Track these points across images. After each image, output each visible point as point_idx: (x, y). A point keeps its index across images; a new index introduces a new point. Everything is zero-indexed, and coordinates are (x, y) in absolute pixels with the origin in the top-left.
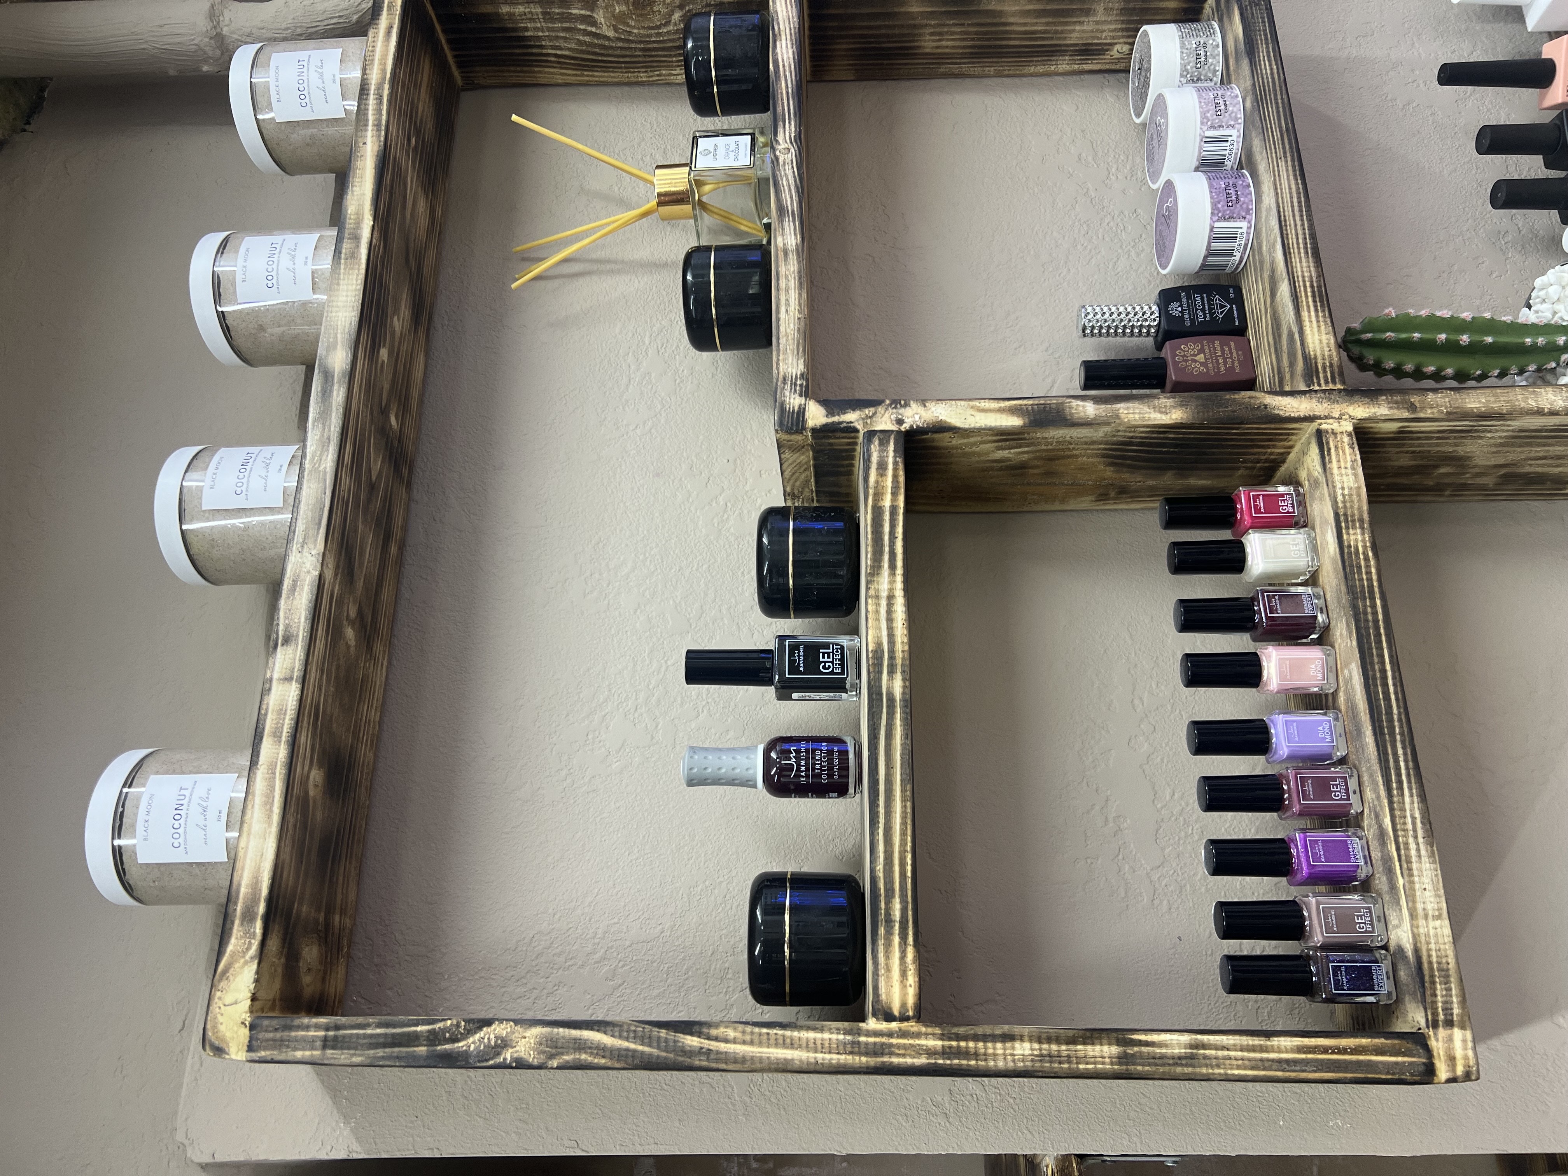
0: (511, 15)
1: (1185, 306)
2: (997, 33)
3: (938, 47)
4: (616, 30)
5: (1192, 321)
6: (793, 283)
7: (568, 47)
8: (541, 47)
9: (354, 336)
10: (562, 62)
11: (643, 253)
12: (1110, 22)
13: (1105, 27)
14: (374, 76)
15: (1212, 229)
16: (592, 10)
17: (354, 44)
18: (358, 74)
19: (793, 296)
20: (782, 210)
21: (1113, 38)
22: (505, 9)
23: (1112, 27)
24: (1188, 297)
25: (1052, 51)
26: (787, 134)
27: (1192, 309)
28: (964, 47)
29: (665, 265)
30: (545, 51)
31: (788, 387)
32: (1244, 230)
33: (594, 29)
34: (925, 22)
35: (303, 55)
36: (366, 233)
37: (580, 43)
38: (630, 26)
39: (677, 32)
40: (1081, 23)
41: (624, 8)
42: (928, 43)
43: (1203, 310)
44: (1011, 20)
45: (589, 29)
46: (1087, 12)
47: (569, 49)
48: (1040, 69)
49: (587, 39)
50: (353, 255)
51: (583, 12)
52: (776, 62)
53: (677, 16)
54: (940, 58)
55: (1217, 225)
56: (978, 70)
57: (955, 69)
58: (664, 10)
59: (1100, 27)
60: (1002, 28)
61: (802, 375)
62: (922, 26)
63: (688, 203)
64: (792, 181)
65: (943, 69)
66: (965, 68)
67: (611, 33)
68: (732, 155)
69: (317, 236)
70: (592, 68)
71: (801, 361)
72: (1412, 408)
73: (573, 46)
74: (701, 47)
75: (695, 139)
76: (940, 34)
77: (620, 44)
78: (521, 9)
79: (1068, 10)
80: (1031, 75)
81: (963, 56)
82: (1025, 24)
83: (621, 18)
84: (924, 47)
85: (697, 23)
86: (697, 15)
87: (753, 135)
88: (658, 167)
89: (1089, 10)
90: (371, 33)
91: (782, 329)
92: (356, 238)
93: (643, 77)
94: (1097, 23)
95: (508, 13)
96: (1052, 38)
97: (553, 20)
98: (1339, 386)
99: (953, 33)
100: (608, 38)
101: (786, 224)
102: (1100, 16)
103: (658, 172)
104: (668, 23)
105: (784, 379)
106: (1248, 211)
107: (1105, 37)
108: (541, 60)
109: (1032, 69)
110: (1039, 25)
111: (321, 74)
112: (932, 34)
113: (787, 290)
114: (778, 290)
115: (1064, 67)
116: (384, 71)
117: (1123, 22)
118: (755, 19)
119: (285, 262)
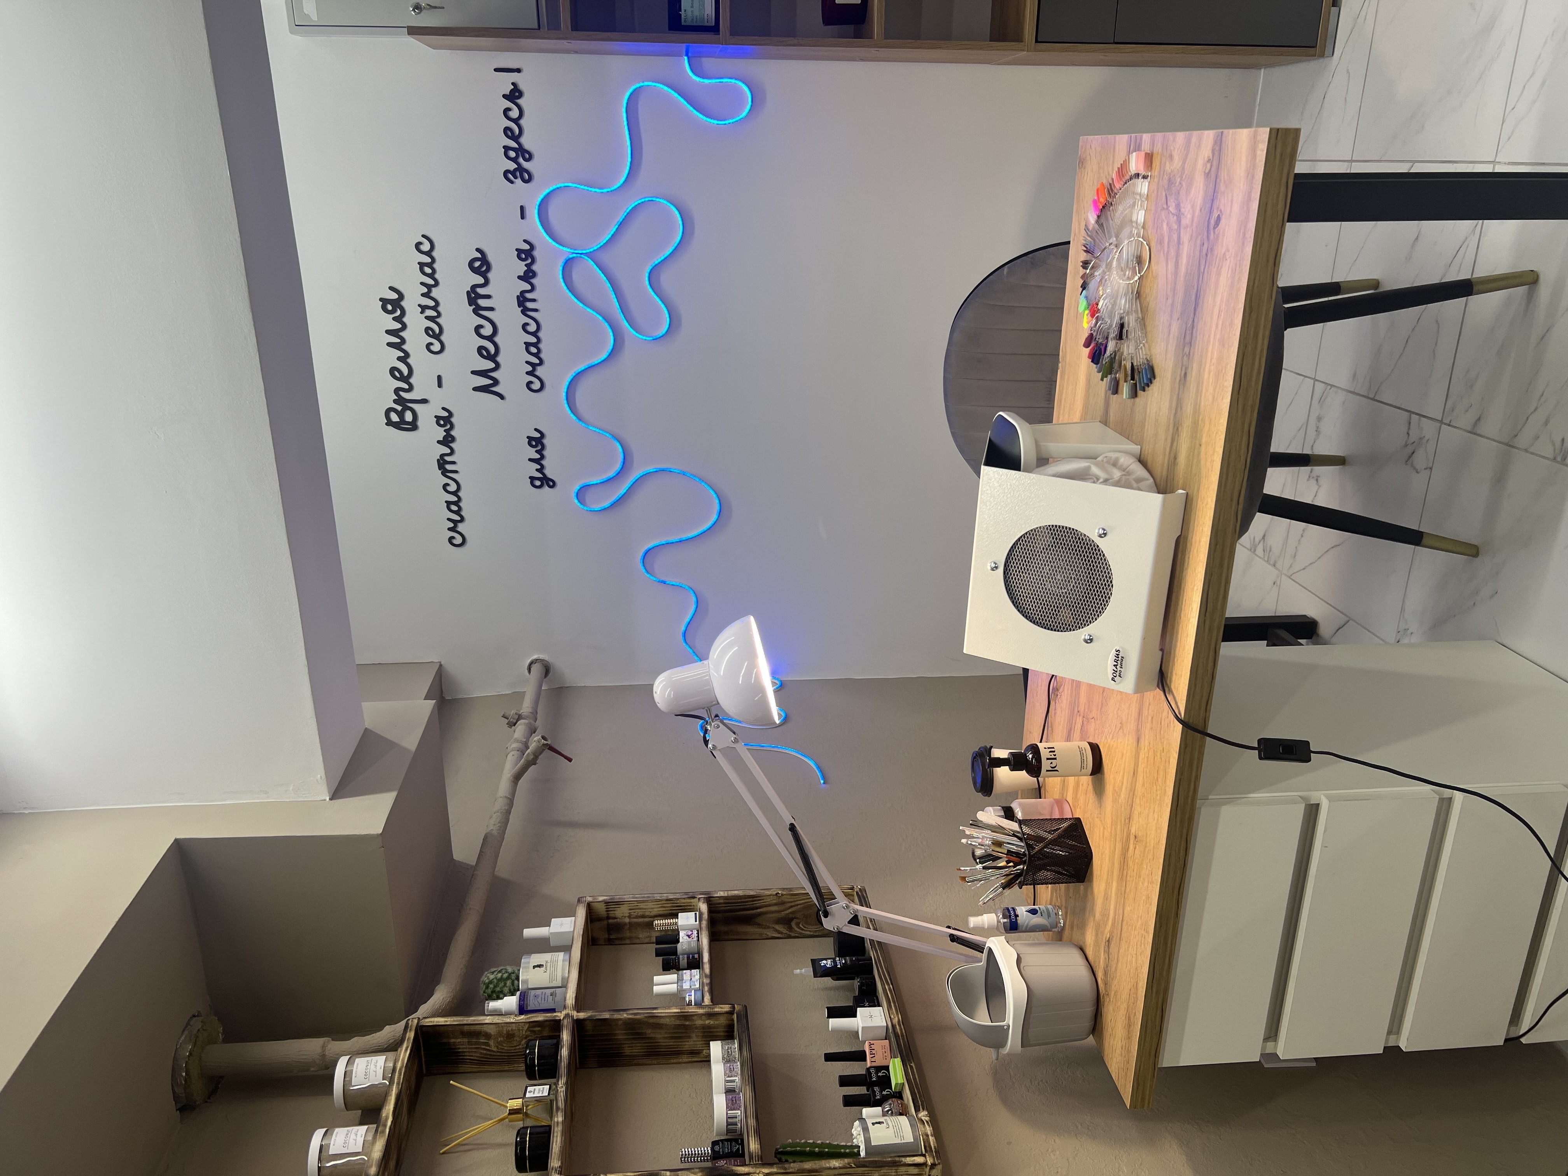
0: (454, 1043)
1: (721, 1147)
2: (655, 1046)
3: (631, 1052)
4: (498, 1048)
5: (723, 1152)
6: (559, 1134)
7: (476, 1055)
8: (464, 1056)
9: (380, 1162)
10: (473, 1062)
11: (499, 1140)
12: (699, 1041)
13: (698, 1043)
14: (399, 1065)
15: (727, 1114)
16: (489, 1040)
17: (391, 1055)
18: (392, 1065)
19: (559, 1139)
20: (558, 1109)
21: (702, 1047)
22: (452, 1040)
23: (701, 1043)
24: (723, 1143)
25: (679, 1053)
26: (562, 1082)
27: (723, 1147)
28: (644, 1052)
29: (508, 1145)
30: (465, 1058)
31: (554, 1171)
32: (739, 1114)
33: (488, 1048)
34: (625, 1042)
35: (369, 1059)
36: (389, 1123)
37: (481, 1053)
38: (503, 1046)
39: (523, 1048)
40: (688, 1041)
41: (502, 1039)
42: (627, 1051)
43: (728, 1148)
44: (660, 1041)
45: (487, 1048)
46: (689, 1037)
47: (476, 1056)
48: (675, 1061)
49: (485, 1052)
50: (383, 1132)
51: (485, 1041)
52: (561, 1056)
53: (524, 1041)
54: (633, 1056)
55: (729, 1112)
56: (649, 1062)
57: (640, 1061)
58: (518, 1039)
59: (696, 1043)
60: (657, 1044)
61: (560, 1167)
62: (624, 1044)
63: (521, 1113)
64: (562, 1097)
65: (635, 1061)
66: (644, 1061)
67: (495, 1049)
68: (541, 1092)
69: (366, 1127)
70: (484, 1065)
71: (560, 1162)
72: (785, 1169)
73: (478, 1055)
74: (532, 1052)
75: (526, 1088)
76: (632, 1047)
77: (499, 1054)
78: (459, 1040)
79: (681, 1037)
80: (672, 1064)
81: (643, 1056)
82: (665, 1042)
83: (500, 1043)
84: (625, 1052)
85: (531, 1043)
86: (532, 1040)
87: (550, 1085)
88: (510, 1099)
89: (690, 1036)
90: (399, 1050)
91: (553, 1151)
92: (385, 1126)
93: (506, 1068)
94: (694, 1041)
95: (453, 1042)
96: (677, 1048)
97: (471, 1045)
98: (760, 1162)
99: (637, 1047)
100: (494, 1052)
101: (559, 1113)
102: (695, 1039)
103: (509, 1101)
104: (519, 1045)
105: (552, 1168)
106: (740, 1107)
107: (699, 1047)
108: (463, 1062)
109: (672, 1061)
110: (671, 1043)
111: (376, 1066)
112: (629, 1047)
113: (557, 1136)
114: (553, 1137)
115: (685, 1060)
116: (403, 1063)
117: (704, 1041)
118: (555, 1041)
119: (353, 1136)
